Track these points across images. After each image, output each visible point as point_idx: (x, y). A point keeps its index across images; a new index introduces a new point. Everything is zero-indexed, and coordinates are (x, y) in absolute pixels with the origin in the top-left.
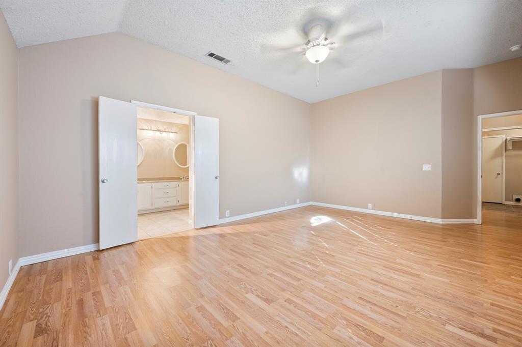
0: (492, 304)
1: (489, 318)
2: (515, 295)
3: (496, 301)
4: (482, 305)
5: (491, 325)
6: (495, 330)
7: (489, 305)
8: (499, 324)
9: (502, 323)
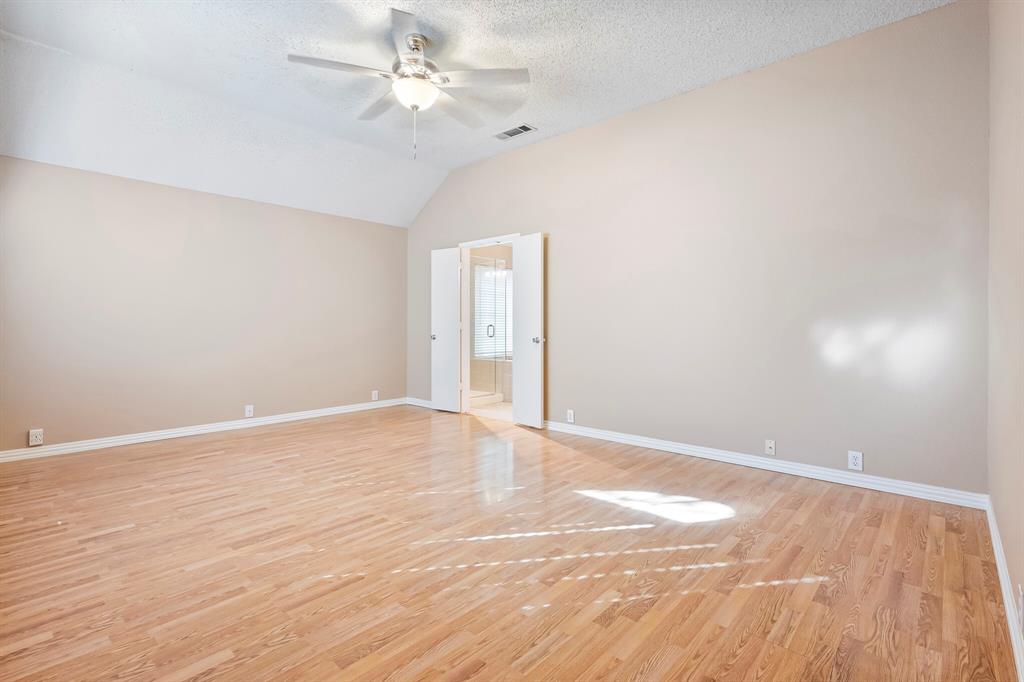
0: (96, 577)
1: (95, 557)
2: (60, 625)
3: (92, 587)
4: (110, 567)
5: (89, 552)
6: (83, 550)
7: (100, 573)
8: (81, 558)
9: (79, 562)
